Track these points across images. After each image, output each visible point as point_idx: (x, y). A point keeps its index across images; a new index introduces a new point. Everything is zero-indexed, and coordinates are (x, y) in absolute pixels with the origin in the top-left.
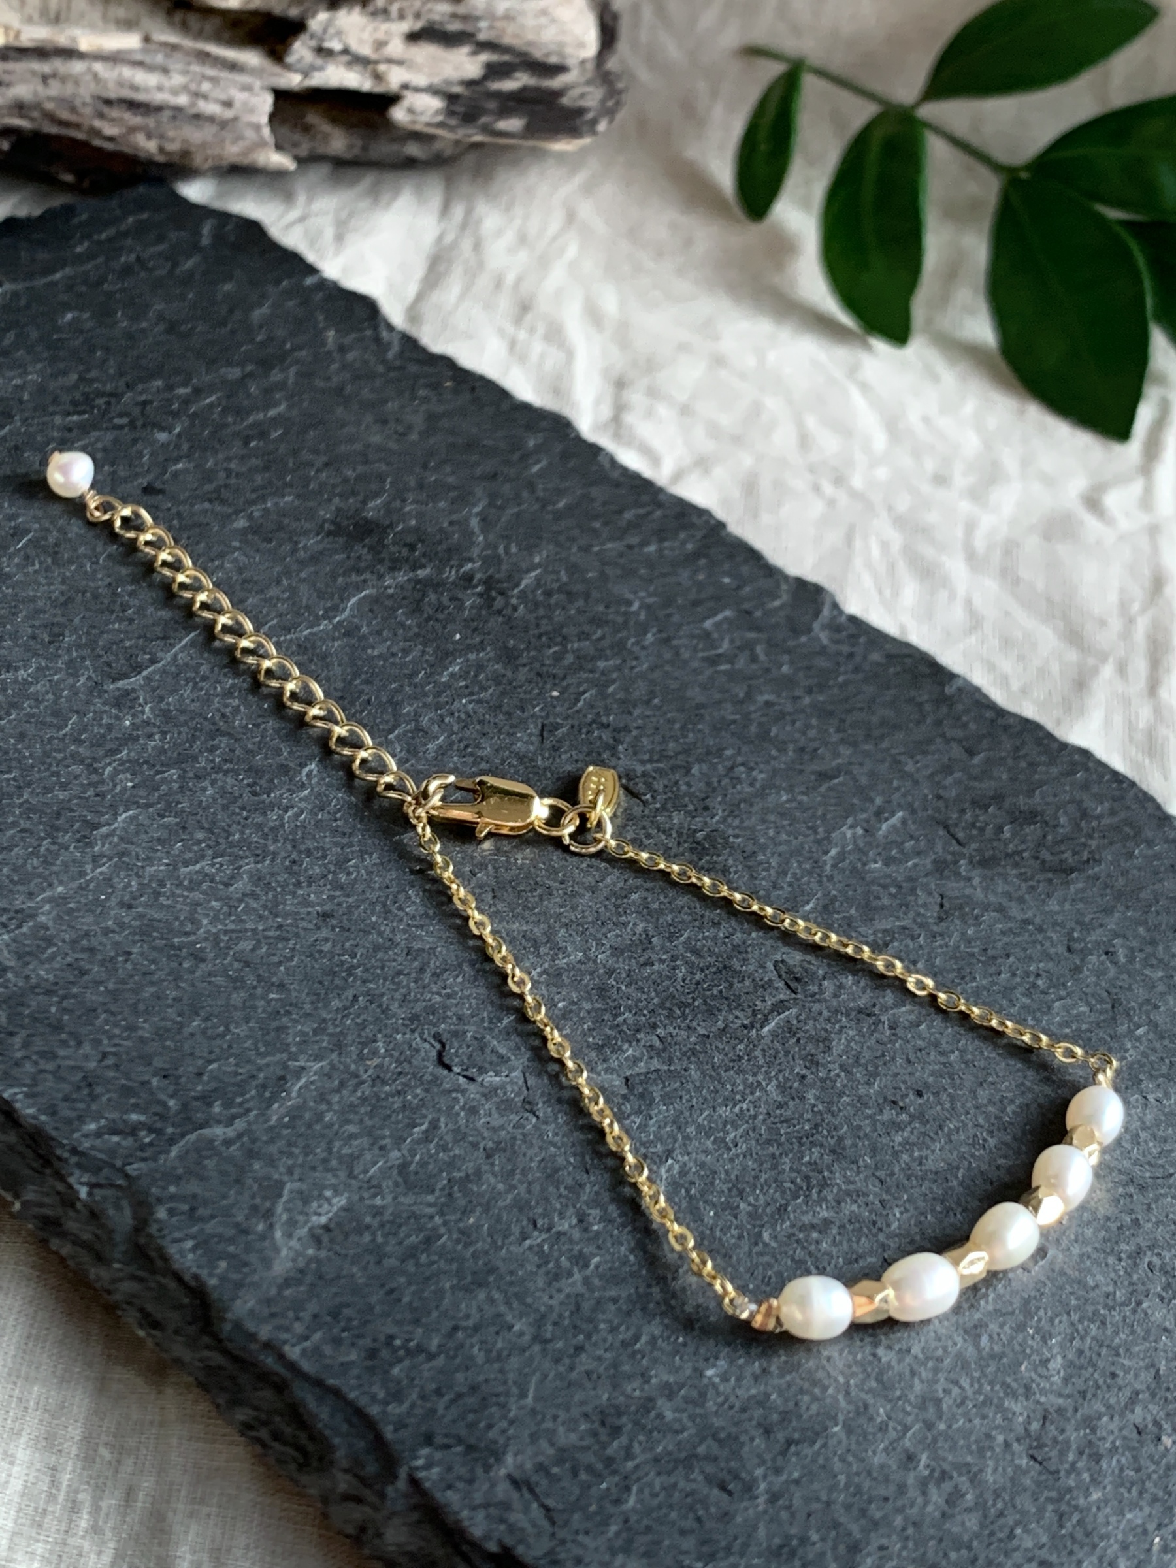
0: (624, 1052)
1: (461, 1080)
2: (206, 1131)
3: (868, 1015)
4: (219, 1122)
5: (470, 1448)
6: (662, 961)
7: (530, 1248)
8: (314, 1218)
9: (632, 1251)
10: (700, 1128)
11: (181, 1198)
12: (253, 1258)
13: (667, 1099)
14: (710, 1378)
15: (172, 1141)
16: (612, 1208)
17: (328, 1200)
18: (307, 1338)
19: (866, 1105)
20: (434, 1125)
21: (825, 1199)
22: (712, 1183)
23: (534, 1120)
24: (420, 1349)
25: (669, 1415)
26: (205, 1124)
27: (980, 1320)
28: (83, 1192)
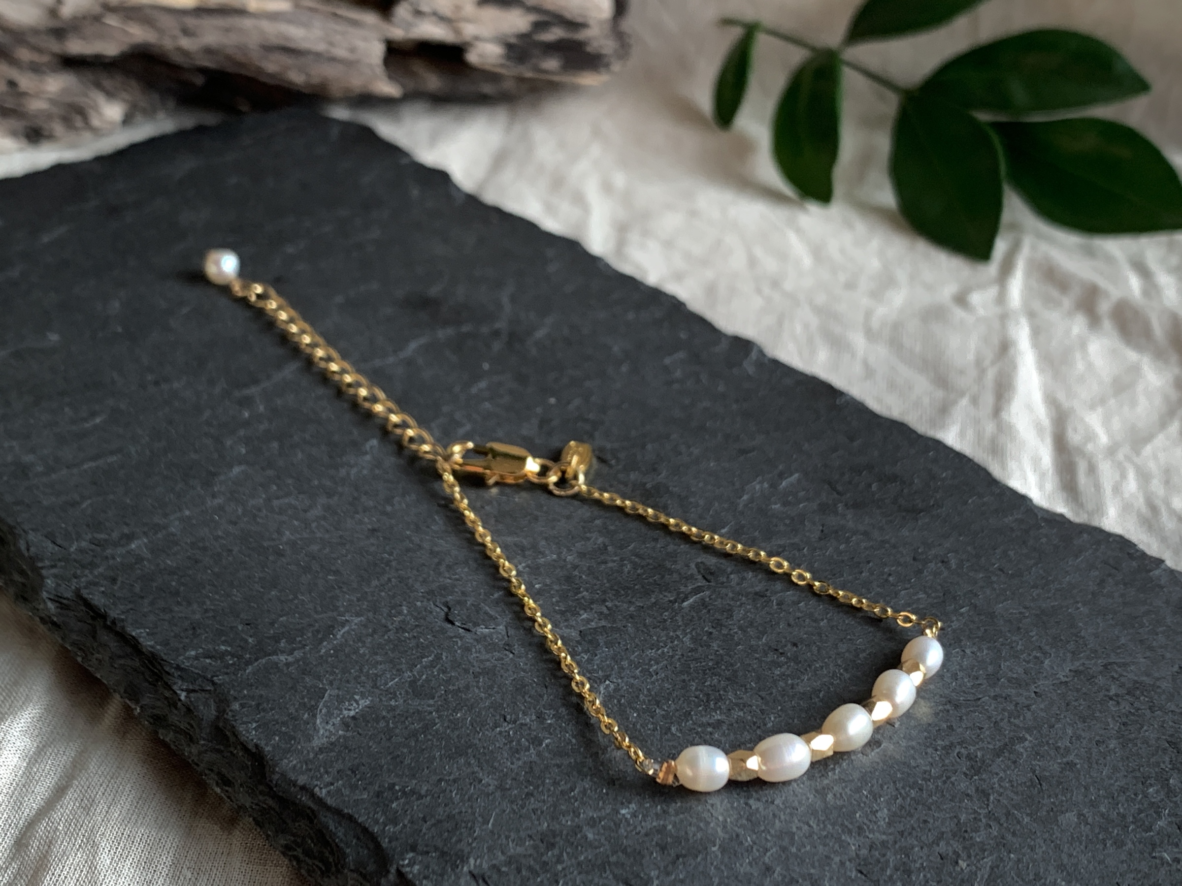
0: (581, 615)
1: (461, 630)
2: (274, 658)
3: (762, 596)
4: (283, 652)
5: (443, 854)
6: (614, 561)
7: (500, 733)
8: (345, 712)
9: (574, 737)
10: (631, 662)
11: (253, 698)
12: (299, 735)
13: (609, 644)
14: (624, 815)
15: (248, 663)
16: (563, 711)
17: (357, 702)
18: (332, 784)
19: (756, 651)
20: (438, 657)
21: (720, 708)
22: (638, 697)
23: (511, 656)
24: (413, 792)
25: (590, 836)
26: (275, 653)
27: (827, 784)
28: (183, 697)
